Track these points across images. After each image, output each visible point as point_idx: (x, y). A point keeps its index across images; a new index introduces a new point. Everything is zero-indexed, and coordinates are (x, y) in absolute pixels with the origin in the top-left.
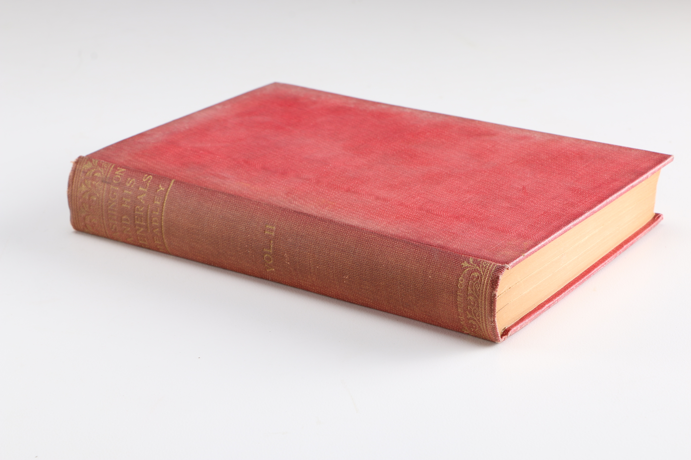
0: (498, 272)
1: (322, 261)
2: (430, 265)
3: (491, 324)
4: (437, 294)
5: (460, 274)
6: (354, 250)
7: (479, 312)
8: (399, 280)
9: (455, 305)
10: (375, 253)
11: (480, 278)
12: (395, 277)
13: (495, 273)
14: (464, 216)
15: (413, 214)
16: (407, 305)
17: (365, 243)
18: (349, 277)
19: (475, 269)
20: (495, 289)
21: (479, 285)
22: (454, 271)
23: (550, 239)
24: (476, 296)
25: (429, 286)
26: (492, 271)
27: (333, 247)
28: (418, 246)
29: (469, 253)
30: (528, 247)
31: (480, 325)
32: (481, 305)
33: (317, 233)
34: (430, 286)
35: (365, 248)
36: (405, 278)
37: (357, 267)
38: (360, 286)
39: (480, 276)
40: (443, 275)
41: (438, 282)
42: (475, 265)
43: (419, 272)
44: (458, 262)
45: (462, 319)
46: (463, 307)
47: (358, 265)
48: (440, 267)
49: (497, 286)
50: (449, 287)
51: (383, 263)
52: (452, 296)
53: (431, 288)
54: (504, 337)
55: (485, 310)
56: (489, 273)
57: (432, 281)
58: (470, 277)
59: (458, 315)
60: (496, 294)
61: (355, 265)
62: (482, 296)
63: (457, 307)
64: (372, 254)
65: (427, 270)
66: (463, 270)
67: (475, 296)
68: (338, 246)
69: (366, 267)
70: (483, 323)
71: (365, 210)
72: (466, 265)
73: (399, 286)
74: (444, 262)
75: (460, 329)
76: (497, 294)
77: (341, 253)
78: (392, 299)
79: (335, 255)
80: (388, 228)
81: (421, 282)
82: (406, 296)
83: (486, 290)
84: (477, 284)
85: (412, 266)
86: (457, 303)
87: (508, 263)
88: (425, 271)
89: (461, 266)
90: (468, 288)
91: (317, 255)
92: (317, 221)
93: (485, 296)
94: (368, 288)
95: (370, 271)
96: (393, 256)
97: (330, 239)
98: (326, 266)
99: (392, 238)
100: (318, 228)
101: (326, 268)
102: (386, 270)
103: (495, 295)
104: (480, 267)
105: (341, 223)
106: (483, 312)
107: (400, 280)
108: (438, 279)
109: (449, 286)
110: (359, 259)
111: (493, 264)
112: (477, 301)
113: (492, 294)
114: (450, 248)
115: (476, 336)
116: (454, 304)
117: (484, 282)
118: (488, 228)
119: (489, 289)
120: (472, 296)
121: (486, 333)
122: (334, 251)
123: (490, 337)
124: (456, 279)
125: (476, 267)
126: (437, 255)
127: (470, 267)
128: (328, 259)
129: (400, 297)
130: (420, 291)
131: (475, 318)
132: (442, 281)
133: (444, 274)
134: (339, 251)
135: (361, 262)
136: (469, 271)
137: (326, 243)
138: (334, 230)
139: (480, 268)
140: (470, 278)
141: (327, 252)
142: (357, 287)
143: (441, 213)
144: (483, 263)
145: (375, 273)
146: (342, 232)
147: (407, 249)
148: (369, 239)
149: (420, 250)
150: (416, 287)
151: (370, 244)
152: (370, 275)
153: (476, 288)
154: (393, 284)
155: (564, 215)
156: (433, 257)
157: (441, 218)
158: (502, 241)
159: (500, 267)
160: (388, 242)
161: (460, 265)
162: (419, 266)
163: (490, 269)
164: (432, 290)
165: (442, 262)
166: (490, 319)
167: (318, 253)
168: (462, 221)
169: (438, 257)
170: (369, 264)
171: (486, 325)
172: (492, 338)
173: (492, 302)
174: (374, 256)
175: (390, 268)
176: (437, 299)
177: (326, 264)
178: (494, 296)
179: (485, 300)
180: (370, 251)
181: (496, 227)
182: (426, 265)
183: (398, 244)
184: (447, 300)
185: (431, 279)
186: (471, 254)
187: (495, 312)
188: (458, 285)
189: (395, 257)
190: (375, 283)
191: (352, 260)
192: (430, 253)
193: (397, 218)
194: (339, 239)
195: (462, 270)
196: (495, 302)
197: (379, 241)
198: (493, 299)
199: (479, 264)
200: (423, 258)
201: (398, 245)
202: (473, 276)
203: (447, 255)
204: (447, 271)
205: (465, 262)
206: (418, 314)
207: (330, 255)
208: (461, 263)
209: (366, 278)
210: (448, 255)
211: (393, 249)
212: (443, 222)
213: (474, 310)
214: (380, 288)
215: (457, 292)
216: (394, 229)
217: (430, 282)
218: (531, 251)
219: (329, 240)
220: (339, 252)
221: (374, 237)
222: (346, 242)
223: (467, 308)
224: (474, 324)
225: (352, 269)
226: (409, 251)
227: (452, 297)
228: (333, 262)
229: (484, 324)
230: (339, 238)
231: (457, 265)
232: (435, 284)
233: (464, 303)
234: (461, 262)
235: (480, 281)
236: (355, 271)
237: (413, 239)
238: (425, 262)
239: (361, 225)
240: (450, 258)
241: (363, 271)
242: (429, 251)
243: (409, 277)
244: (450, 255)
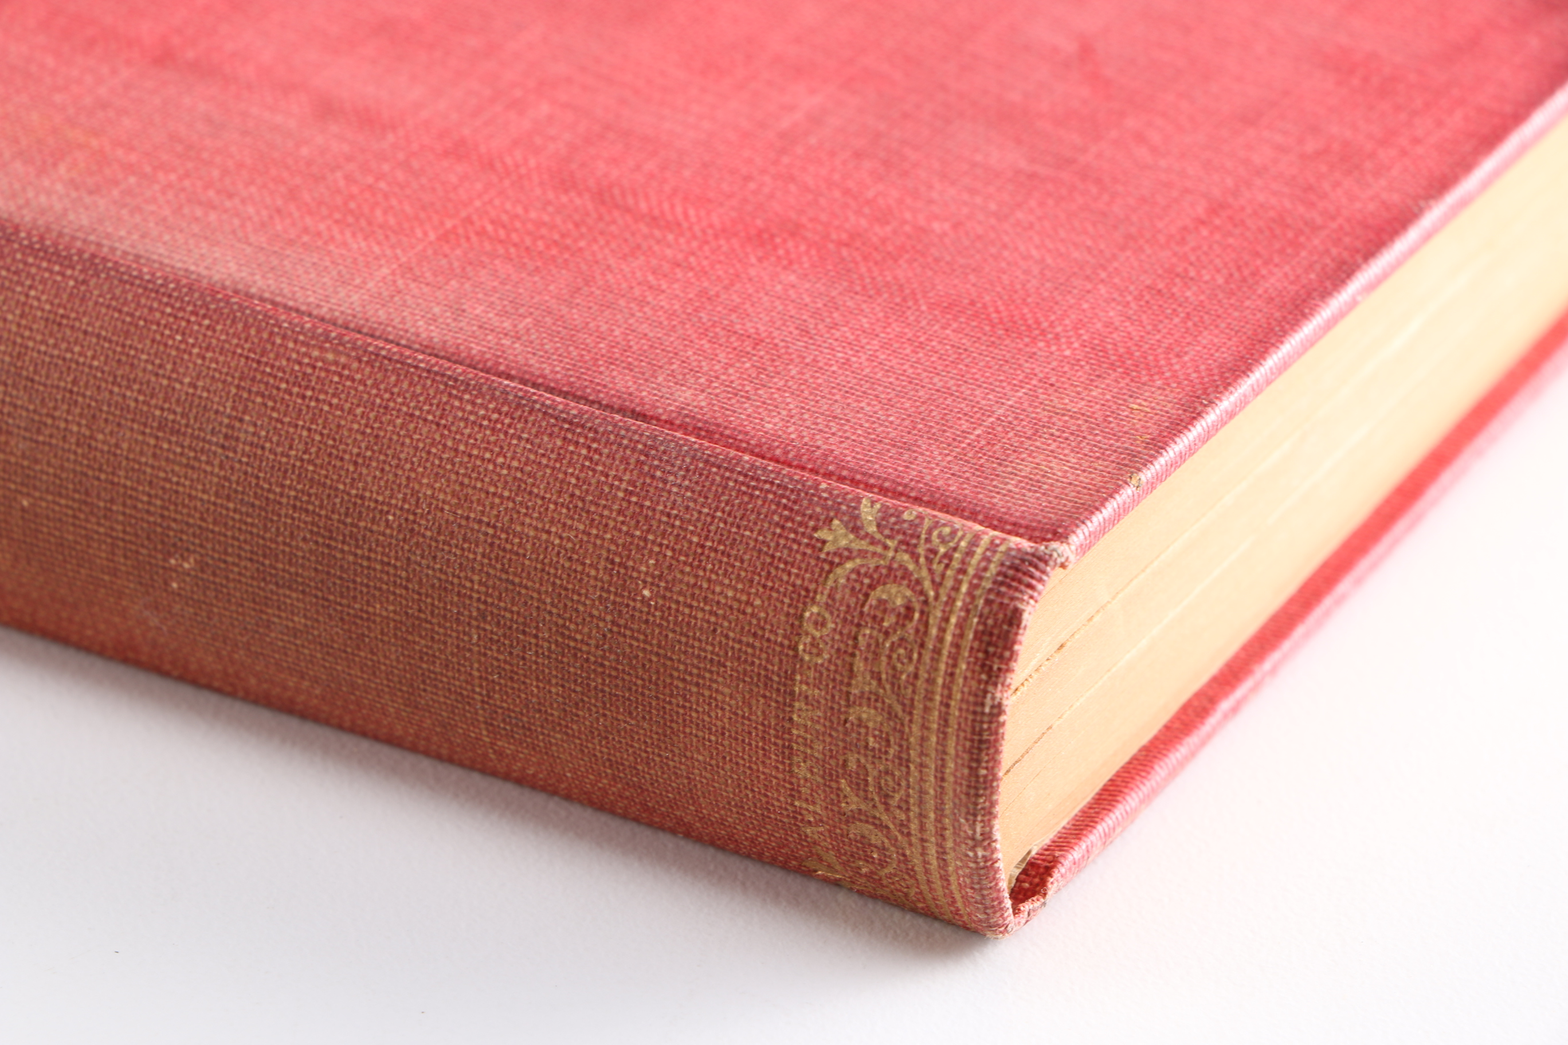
0: (1017, 589)
1: (51, 471)
2: (648, 531)
3: (971, 854)
4: (684, 680)
5: (813, 586)
6: (228, 426)
7: (908, 786)
8: (475, 595)
9: (780, 742)
10: (345, 451)
11: (917, 615)
12: (456, 581)
13: (999, 594)
14: (795, 231)
15: (526, 210)
16: (517, 725)
17: (291, 394)
18: (202, 566)
19: (890, 569)
20: (997, 677)
21: (911, 651)
22: (777, 568)
23: (1258, 374)
24: (898, 708)
25: (638, 640)
26: (981, 578)
27: (109, 405)
28: (578, 425)
29: (850, 470)
30: (1154, 430)
31: (908, 853)
32: (922, 754)
33: (19, 325)
34: (645, 642)
35: (287, 420)
36: (507, 589)
37: (248, 515)
38: (261, 611)
39: (917, 606)
40: (718, 589)
41: (688, 624)
42: (889, 543)
43: (584, 564)
44: (800, 524)
45: (815, 813)
46: (820, 756)
47: (253, 505)
48: (703, 546)
49: (1010, 659)
50: (750, 650)
51: (389, 505)
52: (764, 696)
53: (648, 647)
54: (1026, 907)
55: (943, 779)
56: (970, 594)
57: (658, 614)
58: (866, 609)
59: (794, 792)
60: (1005, 702)
61: (231, 505)
62: (926, 709)
63: (788, 752)
64: (330, 455)
65: (628, 557)
66: (827, 567)
67: (890, 706)
68: (136, 400)
69: (293, 519)
70: (926, 841)
71: (271, 185)
72: (843, 543)
73: (478, 627)
74: (720, 519)
75: (796, 858)
76: (1010, 701)
77: (157, 438)
78: (436, 686)
79: (125, 446)
80: (404, 304)
81: (599, 618)
82: (511, 679)
83: (952, 682)
84: (900, 646)
85: (549, 532)
86: (790, 733)
87: (1059, 534)
88: (617, 560)
89: (813, 547)
90: (851, 665)
91: (24, 438)
92: (19, 256)
93: (947, 713)
94: (306, 625)
95: (316, 543)
96: (444, 469)
97: (93, 358)
98: (74, 500)
99: (436, 373)
100: (27, 296)
101: (71, 508)
102: (404, 540)
103: (998, 709)
104: (915, 557)
105: (153, 275)
106: (932, 792)
107: (479, 600)
108: (691, 607)
109: (748, 645)
110: (258, 478)
111: (985, 540)
112: (902, 732)
113: (983, 705)
114: (746, 433)
115: (874, 897)
116: (777, 737)
117: (941, 640)
118: (931, 307)
119: (966, 678)
120: (876, 708)
121: (940, 892)
122: (119, 425)
123: (958, 910)
124: (788, 614)
125: (898, 557)
126: (684, 477)
127: (862, 553)
128: (81, 464)
129: (477, 682)
130: (587, 660)
131: (885, 818)
132: (713, 619)
133: (722, 584)
134: (145, 425)
135: (269, 491)
136: (858, 573)
137: (75, 382)
138: (115, 309)
139: (917, 562)
140: (862, 613)
141: (75, 429)
142: (243, 614)
143: (672, 207)
144: (935, 533)
145: (342, 551)
146: (158, 324)
147: (520, 438)
148: (309, 371)
149: (589, 448)
150: (569, 637)
151: (317, 400)
152: (317, 562)
153: (894, 668)
154: (445, 617)
155: (1315, 228)
156: (663, 490)
157: (676, 239)
158: (1015, 390)
159: (1023, 561)
160: (414, 396)
161: (811, 538)
162: (584, 532)
163: (971, 571)
164: (654, 659)
165: (713, 517)
166: (966, 828)
167: (26, 429)
168: (791, 263)
169: (687, 489)
170: (311, 508)
171: (944, 853)
172: (969, 914)
173: (981, 741)
174: (339, 464)
175: (429, 534)
176: (684, 707)
177: (75, 491)
178: (995, 711)
179: (945, 733)
180: (318, 438)
181: (972, 303)
182: (625, 528)
183: (469, 408)
184: (736, 714)
185: (649, 606)
186: (864, 474)
187: (992, 793)
188: (797, 644)
189: (453, 477)
190: (344, 601)
191: (215, 480)
192: (643, 463)
193: (444, 237)
194: (147, 361)
195: (822, 569)
196: (996, 741)
197: (362, 382)
198: (989, 728)
199: (912, 536)
200: (607, 489)
201: (471, 413)
202: (881, 602)
203: (736, 481)
204: (741, 568)
205: (836, 522)
206: (574, 771)
207: (93, 444)
208: (815, 529)
209: (297, 574)
210: (741, 478)
211: (442, 435)
212: (692, 269)
213: (880, 777)
214: (369, 628)
215: (793, 680)
216: (436, 310)
217: (647, 622)
218: (1171, 453)
219: (91, 367)
220: (144, 433)
221: (336, 363)
222: (182, 383)
223: (845, 761)
224: (879, 843)
225: (215, 523)
226: (530, 451)
227: (762, 701)
228: (112, 483)
229: (932, 850)
230: (144, 357)
231: (794, 541)
232: (674, 632)
233: (828, 740)
234: (812, 523)
235: (917, 631)
236: (233, 538)
237: (544, 377)
238: (620, 512)
239: (260, 283)
240: (752, 496)
241: (280, 539)
242: (641, 452)
243: (530, 584)
244: (752, 478)
